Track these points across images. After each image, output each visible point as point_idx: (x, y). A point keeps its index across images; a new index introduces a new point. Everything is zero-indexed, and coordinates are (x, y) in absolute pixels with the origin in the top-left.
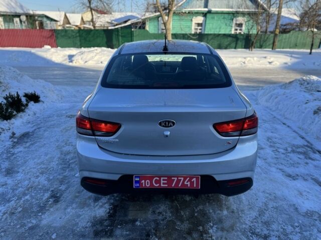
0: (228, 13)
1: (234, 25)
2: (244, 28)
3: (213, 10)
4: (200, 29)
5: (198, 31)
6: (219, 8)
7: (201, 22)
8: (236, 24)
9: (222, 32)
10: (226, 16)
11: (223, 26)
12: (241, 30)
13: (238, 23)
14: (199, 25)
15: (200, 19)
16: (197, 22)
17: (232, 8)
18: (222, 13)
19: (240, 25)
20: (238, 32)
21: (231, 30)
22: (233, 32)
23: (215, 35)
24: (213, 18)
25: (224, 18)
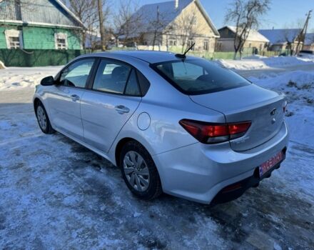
0: (47, 28)
1: (56, 41)
2: (67, 44)
3: (29, 23)
4: (18, 44)
5: (16, 46)
6: (35, 21)
7: (17, 36)
8: (58, 40)
9: (45, 47)
10: (46, 30)
11: (45, 41)
12: (64, 46)
13: (60, 38)
14: (14, 39)
15: (16, 33)
16: (12, 36)
17: (50, 22)
18: (41, 27)
19: (62, 41)
20: (62, 47)
21: (54, 46)
22: (57, 48)
23: (42, 50)
24: (31, 32)
25: (44, 33)
